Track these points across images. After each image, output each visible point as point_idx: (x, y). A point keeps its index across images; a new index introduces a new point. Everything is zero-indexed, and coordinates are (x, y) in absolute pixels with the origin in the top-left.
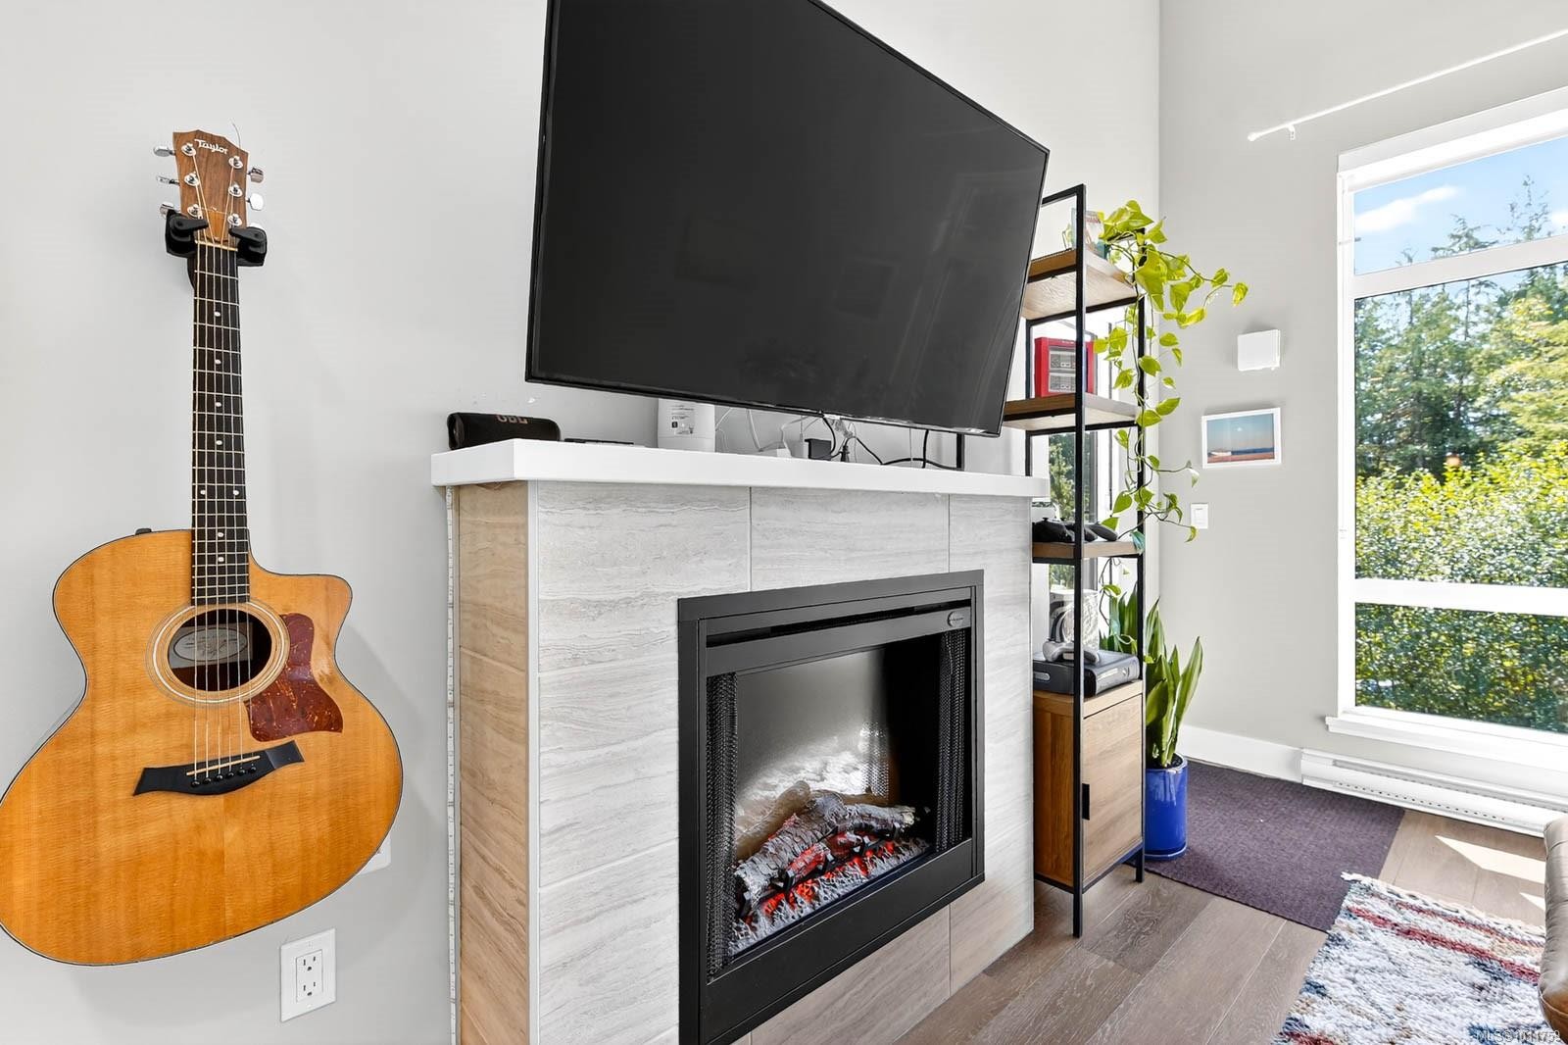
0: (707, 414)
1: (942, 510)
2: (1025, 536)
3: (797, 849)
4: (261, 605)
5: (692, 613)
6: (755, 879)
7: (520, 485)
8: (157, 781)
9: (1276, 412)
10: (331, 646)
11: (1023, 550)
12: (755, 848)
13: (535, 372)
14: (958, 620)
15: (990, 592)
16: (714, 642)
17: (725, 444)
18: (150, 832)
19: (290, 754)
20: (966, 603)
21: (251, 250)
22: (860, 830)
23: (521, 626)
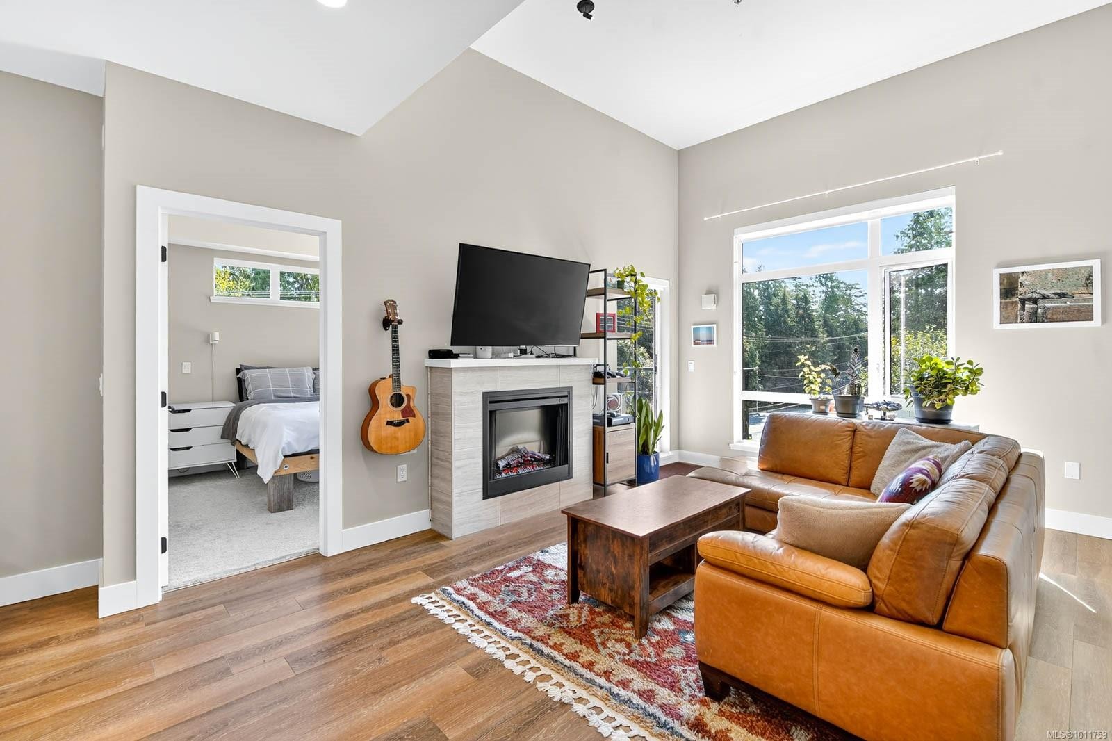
0: (490, 349)
1: (557, 370)
2: (590, 376)
3: (513, 459)
4: (403, 393)
5: (486, 395)
6: (502, 464)
7: (451, 368)
8: (390, 423)
9: (715, 326)
10: (413, 400)
11: (589, 380)
12: (502, 458)
13: (452, 345)
14: (564, 401)
15: (574, 393)
16: (491, 402)
17: (495, 356)
18: (389, 432)
19: (408, 421)
20: (566, 396)
21: (400, 322)
22: (531, 457)
23: (450, 397)
